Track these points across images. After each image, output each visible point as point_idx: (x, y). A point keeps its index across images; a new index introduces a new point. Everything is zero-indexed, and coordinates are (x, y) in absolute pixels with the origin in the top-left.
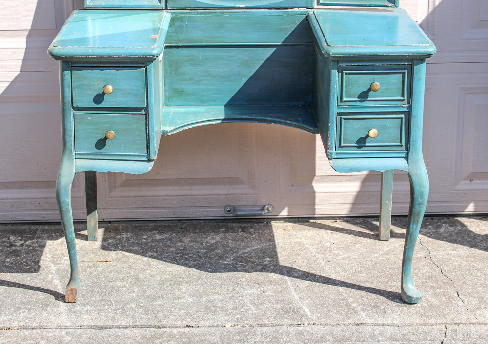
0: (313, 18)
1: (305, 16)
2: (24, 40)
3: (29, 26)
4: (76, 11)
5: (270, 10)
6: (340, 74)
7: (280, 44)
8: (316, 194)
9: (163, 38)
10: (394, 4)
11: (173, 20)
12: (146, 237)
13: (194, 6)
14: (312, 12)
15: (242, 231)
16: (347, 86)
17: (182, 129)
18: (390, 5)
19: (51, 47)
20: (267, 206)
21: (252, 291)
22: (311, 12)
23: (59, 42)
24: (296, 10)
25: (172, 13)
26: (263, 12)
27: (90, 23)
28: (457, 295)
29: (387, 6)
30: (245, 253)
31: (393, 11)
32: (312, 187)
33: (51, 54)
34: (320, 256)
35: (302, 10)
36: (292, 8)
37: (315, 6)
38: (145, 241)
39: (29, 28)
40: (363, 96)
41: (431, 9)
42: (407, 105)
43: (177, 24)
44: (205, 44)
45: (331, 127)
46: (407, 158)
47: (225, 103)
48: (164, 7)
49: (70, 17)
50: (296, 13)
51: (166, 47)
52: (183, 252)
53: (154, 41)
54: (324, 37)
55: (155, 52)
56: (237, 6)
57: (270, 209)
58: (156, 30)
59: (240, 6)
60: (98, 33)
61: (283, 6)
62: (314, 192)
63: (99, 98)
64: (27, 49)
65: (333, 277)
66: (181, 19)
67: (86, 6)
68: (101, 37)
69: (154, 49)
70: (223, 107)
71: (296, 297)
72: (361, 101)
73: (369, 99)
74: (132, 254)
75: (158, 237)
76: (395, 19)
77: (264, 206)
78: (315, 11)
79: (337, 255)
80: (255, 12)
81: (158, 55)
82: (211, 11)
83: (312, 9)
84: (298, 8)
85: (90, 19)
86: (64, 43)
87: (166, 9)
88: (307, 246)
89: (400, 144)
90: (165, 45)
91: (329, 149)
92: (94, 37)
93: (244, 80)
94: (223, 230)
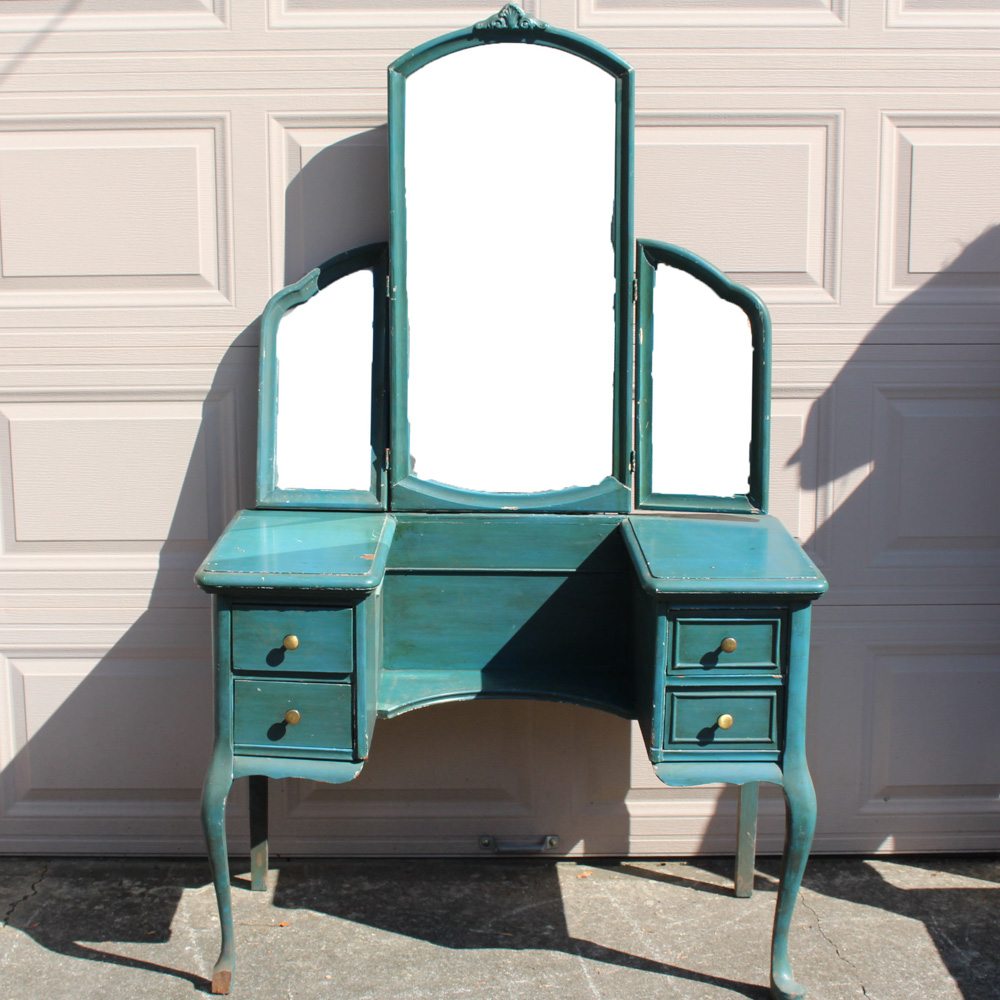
0: (628, 529)
1: (615, 525)
2: (157, 556)
3: (164, 534)
4: (242, 512)
5: (559, 516)
6: (672, 623)
7: (575, 570)
8: (632, 819)
9: (383, 560)
10: (760, 508)
11: (399, 530)
12: (347, 886)
13: (434, 507)
14: (626, 520)
15: (508, 879)
16: (682, 642)
17: (411, 709)
18: (754, 510)
19: (200, 572)
20: (549, 838)
21: (523, 981)
22: (624, 519)
23: (212, 563)
24: (600, 516)
25: (398, 517)
26: (548, 518)
27: (264, 532)
28: (861, 991)
29: (749, 513)
30: (510, 916)
31: (757, 521)
32: (625, 807)
33: (200, 582)
34: (635, 923)
35: (610, 516)
36: (594, 513)
37: (633, 510)
38: (345, 892)
39: (165, 537)
40: (710, 661)
42: (780, 676)
43: (407, 535)
44: (451, 569)
45: (656, 712)
46: (780, 763)
47: (483, 666)
48: (386, 507)
49: (233, 521)
50: (600, 521)
51: (388, 573)
52: (408, 912)
53: (368, 564)
54: (646, 562)
55: (370, 582)
56: (505, 508)
57: (554, 842)
58: (371, 546)
59: (510, 508)
60: (276, 550)
61: (579, 509)
62: (627, 816)
63: (276, 656)
64: (162, 571)
65: (658, 958)
66: (412, 528)
67: (258, 505)
68: (281, 556)
69: (367, 577)
70: (478, 674)
71: (596, 992)
72: (705, 668)
73: (718, 665)
74: (324, 915)
75: (367, 886)
76: (762, 532)
77: (545, 838)
78: (632, 518)
79: (665, 921)
80: (534, 518)
81: (374, 587)
82: (461, 515)
83: (627, 514)
84: (604, 512)
85: (265, 525)
86: (222, 565)
87: (389, 510)
88: (615, 905)
89: (769, 740)
90: (386, 569)
91: (652, 746)
92: (270, 556)
93: (514, 629)
94: (476, 876)
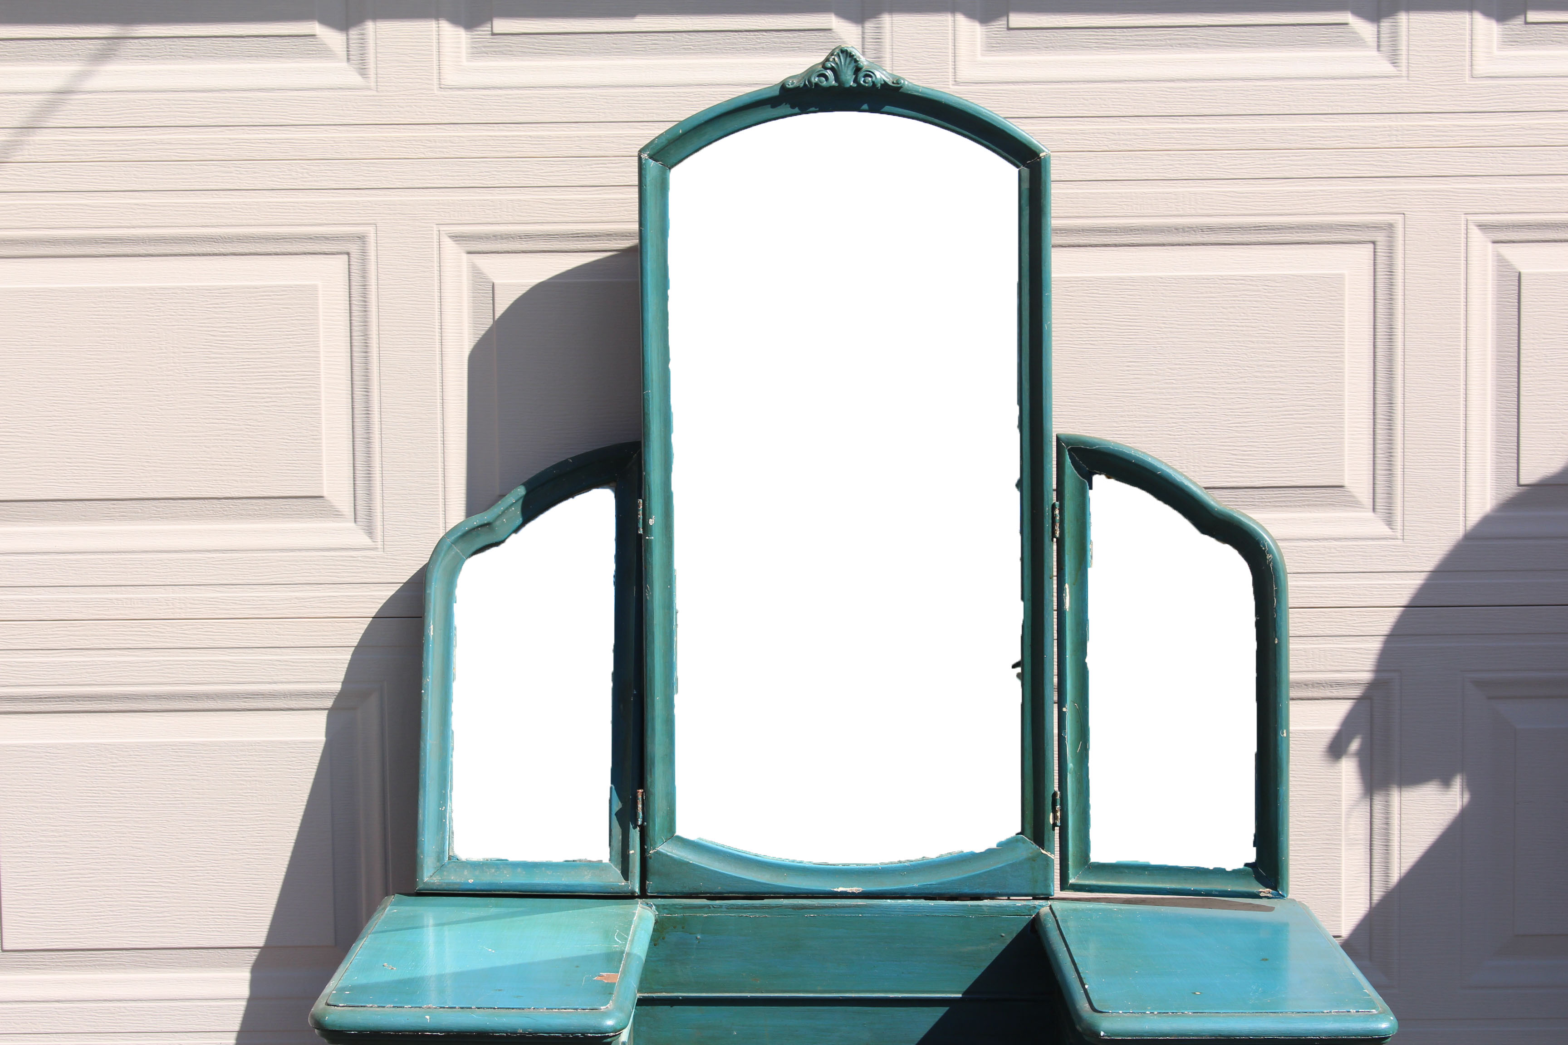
0: (1050, 925)
1: (1028, 919)
2: (245, 975)
3: (259, 938)
4: (393, 899)
5: (932, 903)
7: (960, 996)
9: (633, 982)
10: (1275, 888)
11: (661, 928)
13: (719, 889)
14: (1045, 910)
18: (1265, 891)
19: (320, 1005)
22: (1044, 907)
23: (342, 990)
24: (1003, 902)
25: (657, 906)
26: (912, 906)
27: (430, 934)
29: (1256, 896)
31: (1271, 909)
33: (320, 1025)
35: (1019, 903)
36: (992, 897)
37: (1057, 892)
39: (261, 942)
41: (1377, 896)
43: (673, 937)
44: (749, 995)
48: (637, 890)
49: (376, 916)
50: (1002, 910)
51: (641, 1002)
53: (608, 990)
54: (1083, 985)
55: (610, 1023)
56: (840, 889)
58: (613, 959)
59: (849, 890)
60: (451, 967)
61: (966, 890)
64: (253, 1001)
66: (683, 924)
67: (420, 886)
68: (459, 976)
69: (607, 1014)
76: (1279, 930)
78: (1056, 905)
80: (890, 906)
81: (617, 1032)
82: (766, 902)
83: (1047, 899)
84: (1009, 896)
85: (431, 922)
86: (357, 995)
87: (643, 895)
90: (639, 995)
92: (440, 978)
